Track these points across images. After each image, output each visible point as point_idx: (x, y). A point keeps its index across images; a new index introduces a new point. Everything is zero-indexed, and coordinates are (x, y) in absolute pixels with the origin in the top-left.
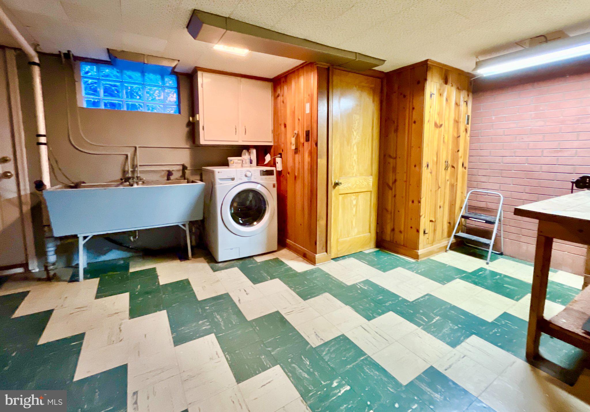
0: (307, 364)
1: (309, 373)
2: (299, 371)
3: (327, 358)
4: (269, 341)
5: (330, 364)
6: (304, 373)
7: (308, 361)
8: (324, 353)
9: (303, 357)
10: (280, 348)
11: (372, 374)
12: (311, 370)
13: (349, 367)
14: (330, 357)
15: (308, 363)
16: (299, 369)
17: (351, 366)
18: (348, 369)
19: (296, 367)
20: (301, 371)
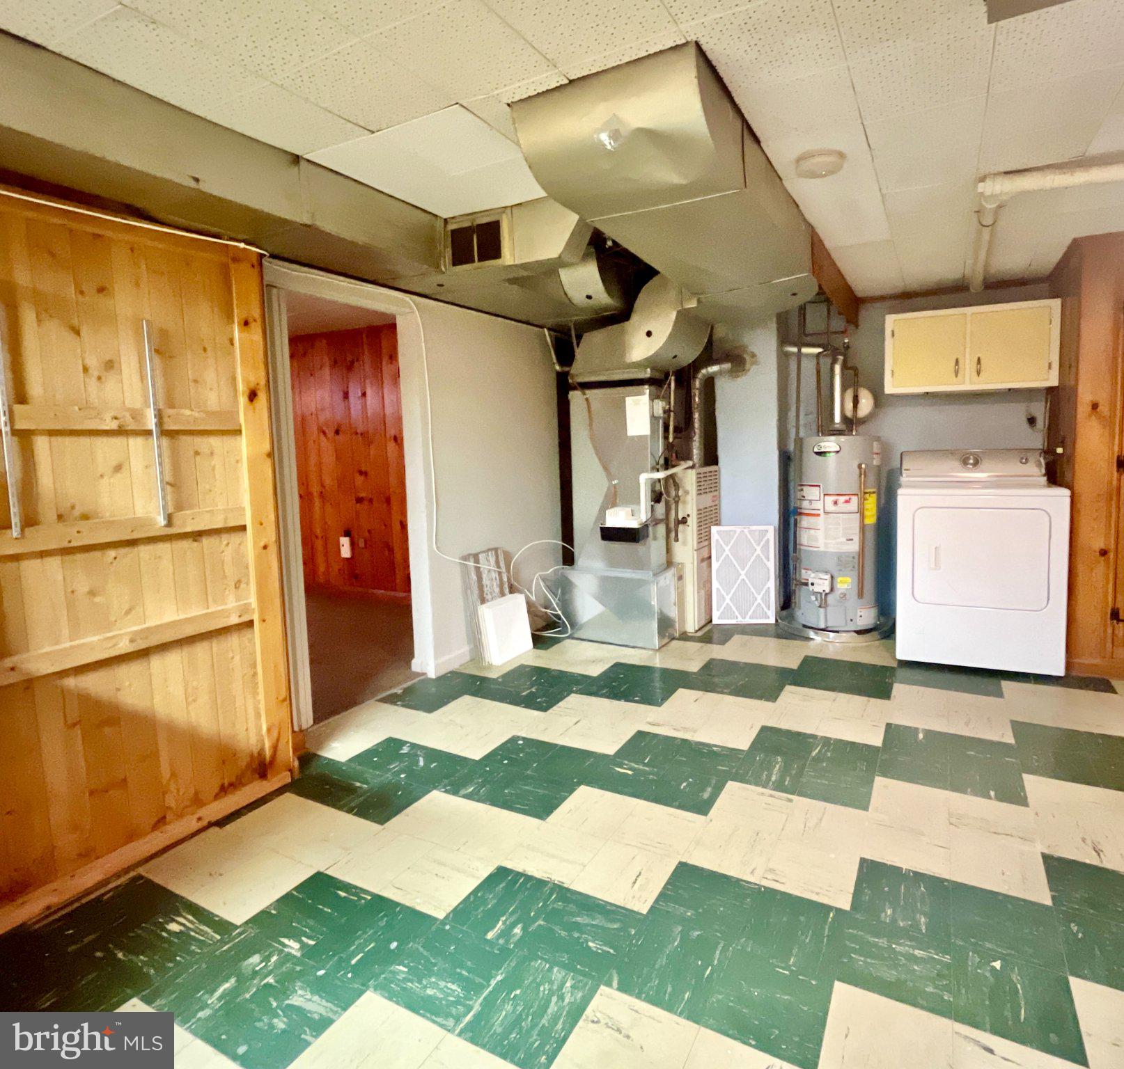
0: (593, 942)
1: (577, 927)
2: (598, 921)
3: (557, 974)
4: (718, 952)
5: (544, 963)
6: (586, 922)
7: (595, 949)
8: (568, 984)
9: (612, 951)
10: (677, 947)
11: (442, 984)
12: (576, 935)
13: (499, 978)
14: (551, 982)
15: (591, 944)
16: (601, 924)
17: (493, 983)
18: (500, 972)
19: (610, 926)
20: (594, 923)
